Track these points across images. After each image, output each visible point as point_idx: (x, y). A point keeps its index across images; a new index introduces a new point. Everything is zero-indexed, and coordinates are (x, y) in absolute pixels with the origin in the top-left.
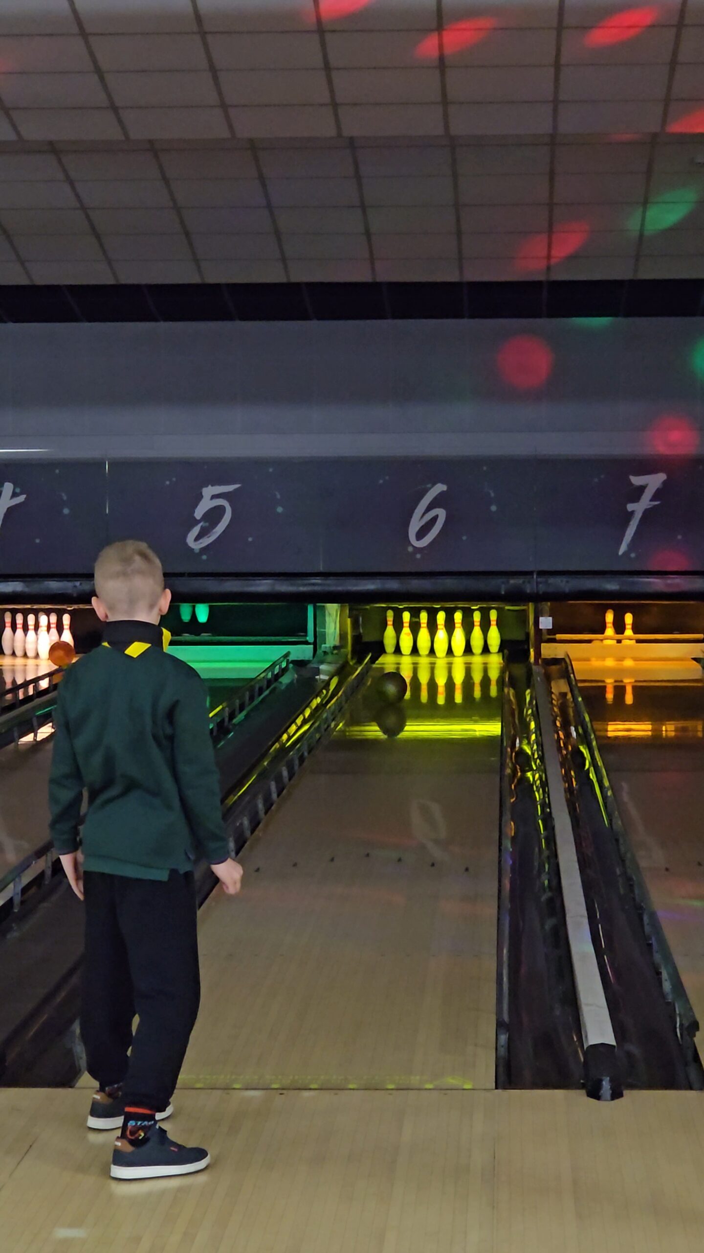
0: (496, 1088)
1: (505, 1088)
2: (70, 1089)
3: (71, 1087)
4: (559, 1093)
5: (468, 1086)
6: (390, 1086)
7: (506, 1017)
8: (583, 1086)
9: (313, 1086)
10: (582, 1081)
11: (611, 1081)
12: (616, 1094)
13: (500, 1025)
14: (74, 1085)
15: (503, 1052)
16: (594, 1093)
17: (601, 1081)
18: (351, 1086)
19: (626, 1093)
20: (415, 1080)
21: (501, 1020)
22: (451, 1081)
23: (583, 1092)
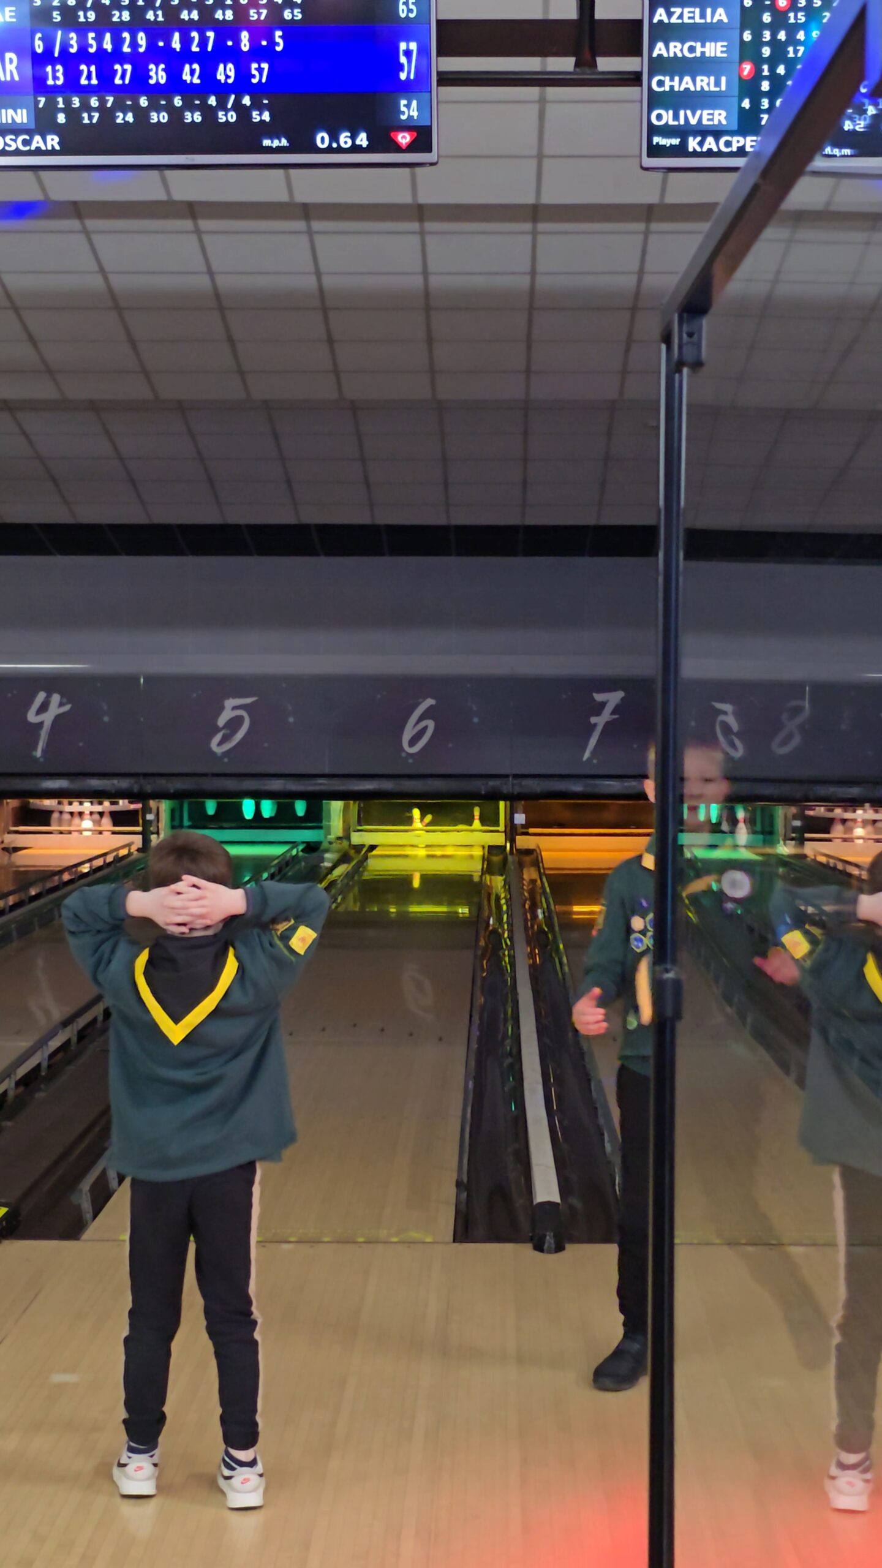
0: (454, 1241)
1: (461, 1242)
2: (76, 1242)
3: (78, 1239)
4: (509, 1247)
5: (429, 1240)
6: (361, 1240)
7: (465, 1179)
8: (531, 1240)
9: (292, 1239)
10: (530, 1234)
11: (555, 1236)
12: (559, 1248)
13: (459, 1184)
14: (81, 1237)
15: (463, 1207)
16: (539, 1247)
17: (545, 1236)
18: (326, 1239)
19: (568, 1246)
20: (383, 1234)
21: (460, 1180)
22: (415, 1235)
23: (530, 1246)
